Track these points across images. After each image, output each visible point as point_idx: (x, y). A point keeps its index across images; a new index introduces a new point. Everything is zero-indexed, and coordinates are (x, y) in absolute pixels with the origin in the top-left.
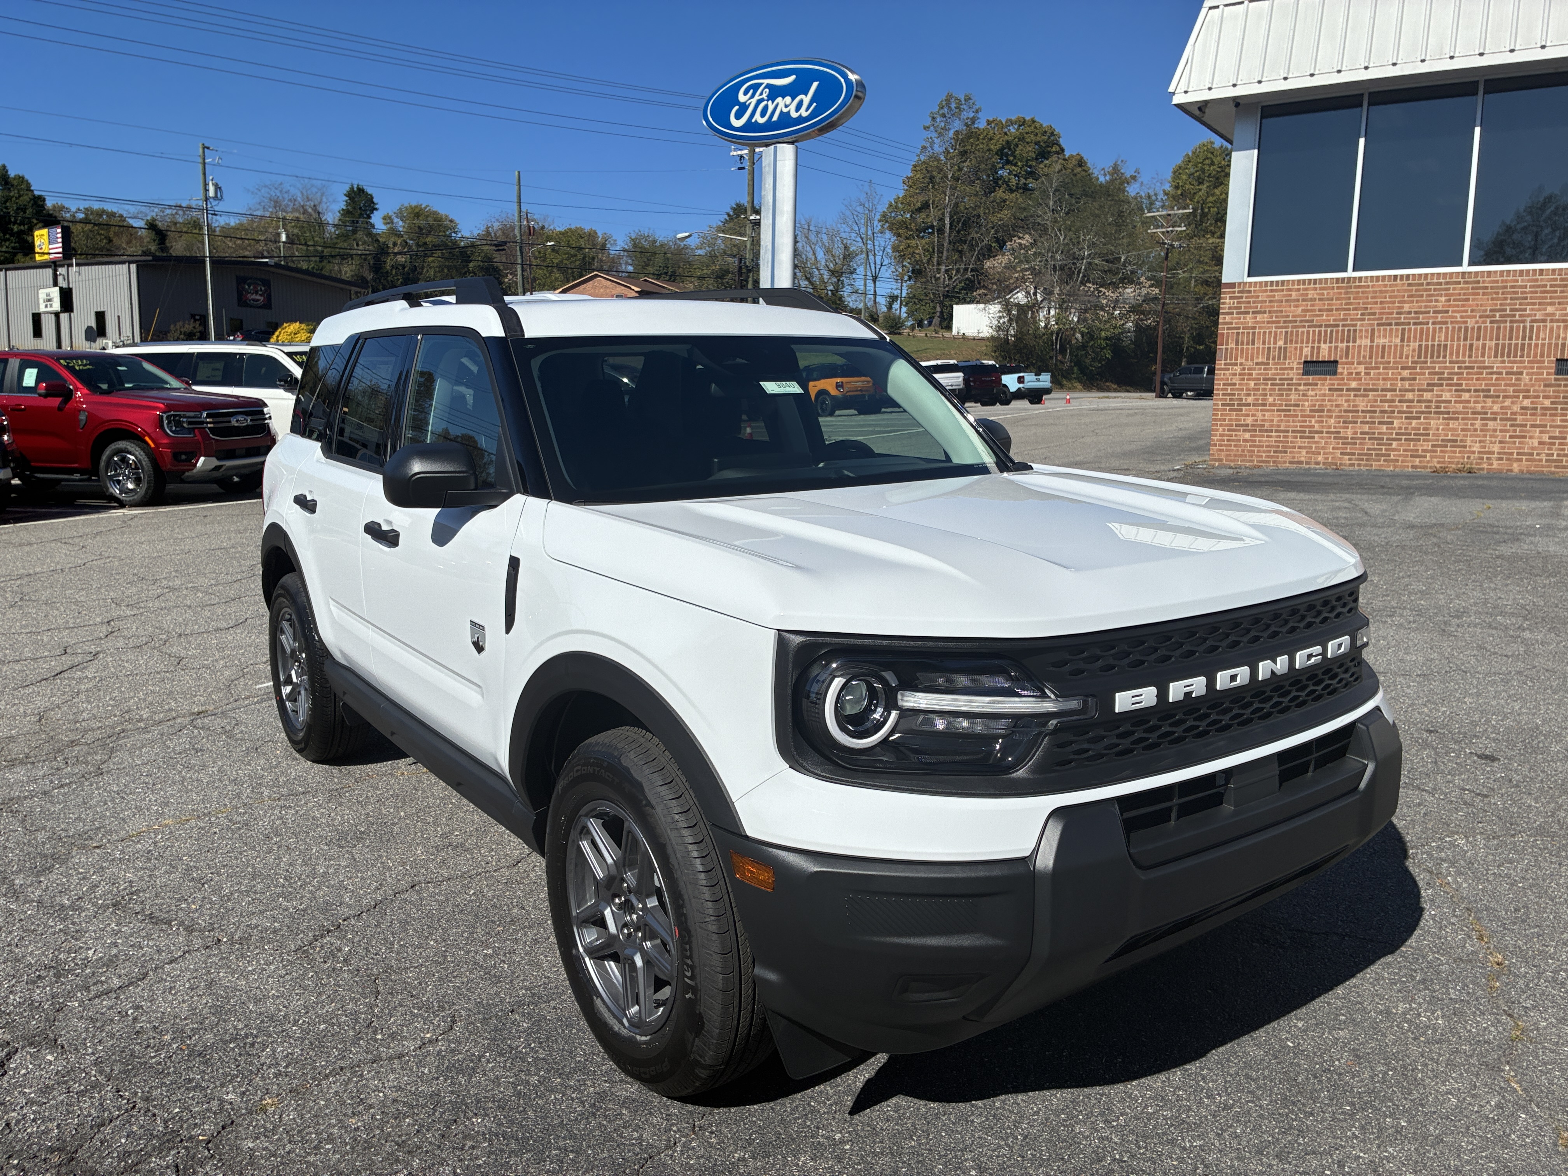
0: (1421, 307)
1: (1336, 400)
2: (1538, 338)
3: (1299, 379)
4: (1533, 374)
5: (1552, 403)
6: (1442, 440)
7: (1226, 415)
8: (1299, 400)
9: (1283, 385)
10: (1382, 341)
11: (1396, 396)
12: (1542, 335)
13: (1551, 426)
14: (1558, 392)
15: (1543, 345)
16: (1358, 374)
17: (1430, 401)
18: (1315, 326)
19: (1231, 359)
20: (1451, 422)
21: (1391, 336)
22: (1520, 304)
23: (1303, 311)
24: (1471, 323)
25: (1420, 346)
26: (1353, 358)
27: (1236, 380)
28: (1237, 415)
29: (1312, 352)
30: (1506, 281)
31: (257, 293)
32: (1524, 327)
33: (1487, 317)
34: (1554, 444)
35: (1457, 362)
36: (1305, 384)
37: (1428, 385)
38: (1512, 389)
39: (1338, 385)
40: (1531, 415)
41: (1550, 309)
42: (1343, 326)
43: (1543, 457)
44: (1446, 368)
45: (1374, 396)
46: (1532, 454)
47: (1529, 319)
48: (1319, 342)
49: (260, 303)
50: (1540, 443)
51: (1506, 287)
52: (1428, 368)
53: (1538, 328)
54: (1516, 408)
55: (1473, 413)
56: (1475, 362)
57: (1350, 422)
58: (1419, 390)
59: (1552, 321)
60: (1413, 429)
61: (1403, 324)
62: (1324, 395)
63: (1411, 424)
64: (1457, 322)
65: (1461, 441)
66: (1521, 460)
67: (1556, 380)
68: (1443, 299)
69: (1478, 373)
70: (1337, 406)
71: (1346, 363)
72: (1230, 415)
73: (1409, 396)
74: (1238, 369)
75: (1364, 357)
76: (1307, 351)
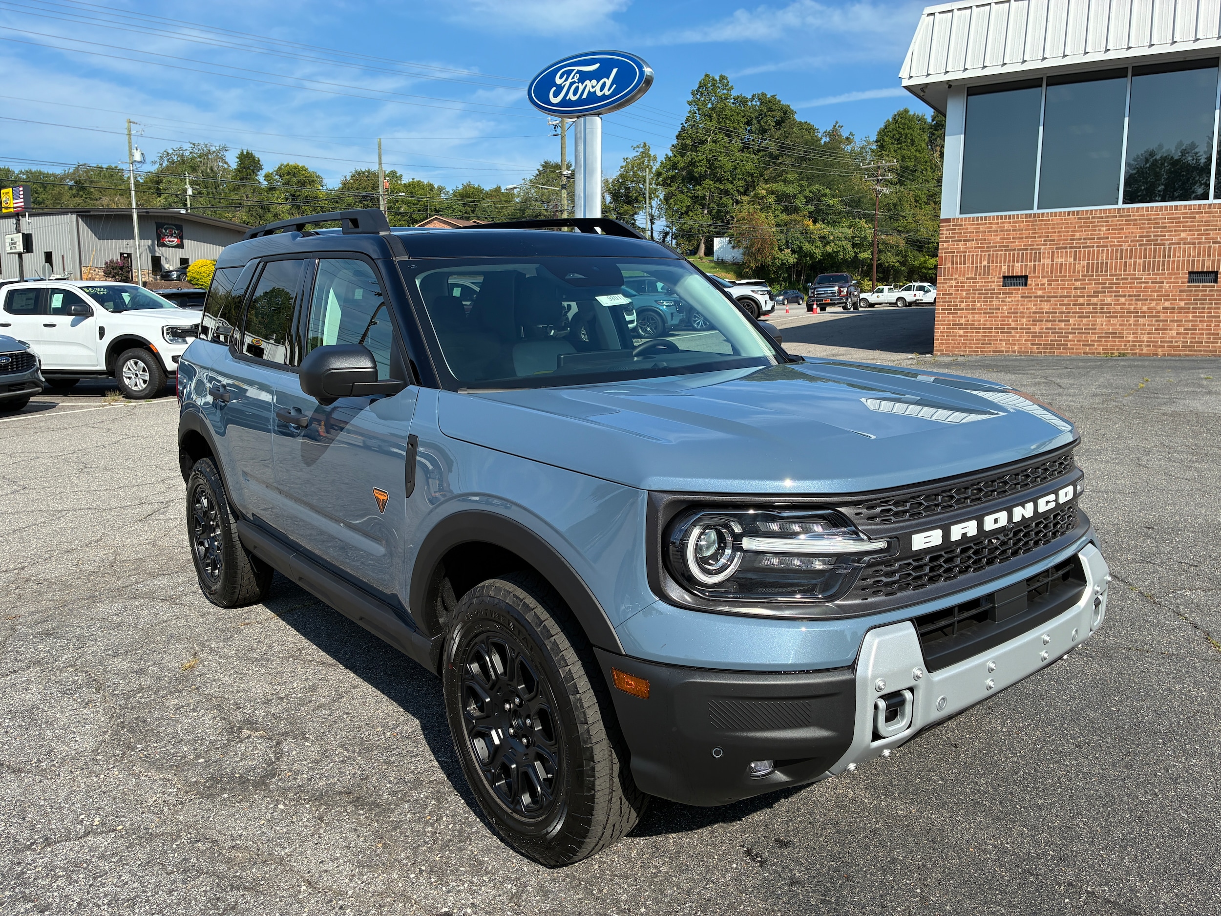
0: (1088, 235)
1: (1027, 305)
2: (1174, 256)
3: (999, 289)
4: (1171, 283)
5: (1186, 304)
6: (1106, 333)
7: (946, 317)
8: (999, 305)
9: (987, 294)
10: (1059, 260)
11: (1071, 301)
12: (1177, 254)
13: (1186, 321)
14: (1190, 295)
15: (1179, 261)
16: (1043, 285)
17: (1096, 304)
18: (1011, 250)
19: (948, 275)
20: (1112, 319)
21: (1066, 256)
22: (1161, 232)
23: (1001, 239)
24: (1125, 246)
25: (1088, 264)
26: (1039, 273)
27: (952, 291)
28: (953, 317)
29: (1009, 270)
30: (1150, 215)
31: (172, 236)
32: (1165, 249)
33: (1137, 241)
34: (1188, 334)
35: (1115, 275)
36: (1004, 293)
37: (1094, 292)
38: (1156, 294)
39: (1028, 293)
40: (1171, 313)
41: (1183, 235)
42: (1031, 249)
43: (1180, 344)
44: (1107, 279)
45: (1055, 301)
46: (1172, 342)
47: (1167, 242)
48: (1013, 261)
49: (174, 244)
50: (1177, 334)
51: (1150, 219)
52: (1094, 280)
53: (1175, 249)
54: (1160, 308)
55: (1128, 313)
56: (1129, 275)
57: (1038, 321)
58: (1088, 296)
59: (1184, 244)
60: (1085, 325)
61: (1075, 247)
62: (1018, 301)
63: (1082, 321)
64: (1114, 246)
65: (1120, 333)
66: (1164, 346)
67: (1188, 287)
68: (1104, 229)
69: (1130, 283)
70: (1027, 309)
71: (1034, 277)
72: (948, 317)
73: (1081, 300)
74: (954, 283)
75: (1047, 272)
76: (1004, 269)
